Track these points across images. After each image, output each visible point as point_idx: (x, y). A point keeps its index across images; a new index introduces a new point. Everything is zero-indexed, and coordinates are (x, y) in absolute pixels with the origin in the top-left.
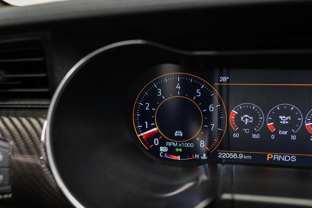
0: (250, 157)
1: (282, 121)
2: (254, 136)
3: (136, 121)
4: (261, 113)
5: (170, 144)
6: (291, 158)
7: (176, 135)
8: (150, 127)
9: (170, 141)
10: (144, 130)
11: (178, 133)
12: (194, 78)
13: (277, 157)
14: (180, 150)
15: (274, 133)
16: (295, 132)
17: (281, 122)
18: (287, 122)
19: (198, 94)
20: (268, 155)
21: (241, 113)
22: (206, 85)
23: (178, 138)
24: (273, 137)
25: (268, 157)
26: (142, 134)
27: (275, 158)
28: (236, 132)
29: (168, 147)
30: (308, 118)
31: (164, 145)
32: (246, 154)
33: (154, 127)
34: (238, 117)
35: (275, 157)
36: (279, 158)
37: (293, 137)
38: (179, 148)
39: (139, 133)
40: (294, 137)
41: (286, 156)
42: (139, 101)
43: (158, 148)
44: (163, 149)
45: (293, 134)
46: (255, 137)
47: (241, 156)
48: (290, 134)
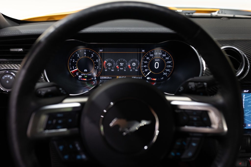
1: (121, 65)
2: (112, 70)
3: (69, 66)
4: (114, 62)
5: (82, 74)
7: (85, 71)
8: (75, 68)
9: (82, 73)
10: (72, 69)
11: (86, 70)
12: (90, 50)
14: (86, 77)
19: (92, 56)
20: (117, 77)
21: (108, 62)
22: (95, 53)
23: (86, 72)
24: (118, 70)
26: (72, 71)
28: (106, 69)
29: (82, 75)
30: (129, 63)
31: (80, 75)
32: (110, 77)
33: (76, 68)
34: (106, 63)
35: (119, 77)
36: (121, 78)
37: (125, 70)
38: (86, 76)
39: (71, 71)
41: (123, 77)
42: (70, 59)
43: (78, 76)
44: (80, 77)
47: (108, 78)
48: (124, 69)
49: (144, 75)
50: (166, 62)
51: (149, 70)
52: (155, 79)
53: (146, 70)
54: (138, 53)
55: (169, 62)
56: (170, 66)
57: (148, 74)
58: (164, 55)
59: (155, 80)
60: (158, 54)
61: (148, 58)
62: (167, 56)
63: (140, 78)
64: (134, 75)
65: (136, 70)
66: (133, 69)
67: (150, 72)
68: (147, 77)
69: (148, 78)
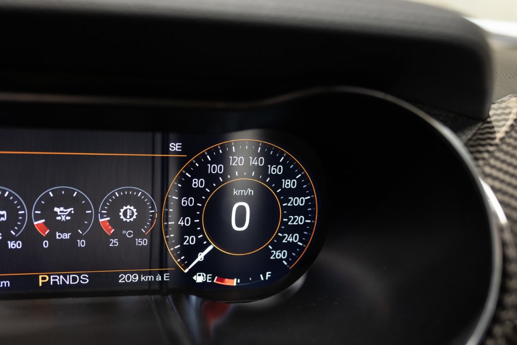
0: (7, 283)
1: (60, 216)
2: (11, 245)
4: (20, 203)
6: (80, 279)
13: (56, 278)
15: (46, 238)
16: (83, 233)
17: (58, 218)
18: (68, 218)
20: (40, 277)
24: (46, 244)
25: (41, 281)
27: (53, 281)
30: (103, 209)
35: (53, 278)
36: (59, 280)
37: (81, 243)
40: (83, 242)
41: (71, 276)
45: (81, 237)
46: (13, 246)
48: (75, 237)
49: (182, 262)
50: (282, 202)
51: (204, 238)
52: (234, 282)
53: (191, 240)
54: (153, 156)
55: (300, 201)
56: (300, 220)
57: (201, 257)
58: (274, 170)
59: (235, 284)
60: (247, 161)
61: (197, 183)
62: (289, 174)
63: (159, 278)
64: (130, 267)
65: (143, 242)
66: (122, 239)
67: (210, 248)
68: (194, 271)
69: (199, 279)
